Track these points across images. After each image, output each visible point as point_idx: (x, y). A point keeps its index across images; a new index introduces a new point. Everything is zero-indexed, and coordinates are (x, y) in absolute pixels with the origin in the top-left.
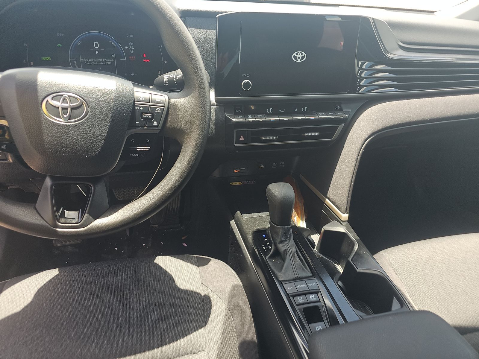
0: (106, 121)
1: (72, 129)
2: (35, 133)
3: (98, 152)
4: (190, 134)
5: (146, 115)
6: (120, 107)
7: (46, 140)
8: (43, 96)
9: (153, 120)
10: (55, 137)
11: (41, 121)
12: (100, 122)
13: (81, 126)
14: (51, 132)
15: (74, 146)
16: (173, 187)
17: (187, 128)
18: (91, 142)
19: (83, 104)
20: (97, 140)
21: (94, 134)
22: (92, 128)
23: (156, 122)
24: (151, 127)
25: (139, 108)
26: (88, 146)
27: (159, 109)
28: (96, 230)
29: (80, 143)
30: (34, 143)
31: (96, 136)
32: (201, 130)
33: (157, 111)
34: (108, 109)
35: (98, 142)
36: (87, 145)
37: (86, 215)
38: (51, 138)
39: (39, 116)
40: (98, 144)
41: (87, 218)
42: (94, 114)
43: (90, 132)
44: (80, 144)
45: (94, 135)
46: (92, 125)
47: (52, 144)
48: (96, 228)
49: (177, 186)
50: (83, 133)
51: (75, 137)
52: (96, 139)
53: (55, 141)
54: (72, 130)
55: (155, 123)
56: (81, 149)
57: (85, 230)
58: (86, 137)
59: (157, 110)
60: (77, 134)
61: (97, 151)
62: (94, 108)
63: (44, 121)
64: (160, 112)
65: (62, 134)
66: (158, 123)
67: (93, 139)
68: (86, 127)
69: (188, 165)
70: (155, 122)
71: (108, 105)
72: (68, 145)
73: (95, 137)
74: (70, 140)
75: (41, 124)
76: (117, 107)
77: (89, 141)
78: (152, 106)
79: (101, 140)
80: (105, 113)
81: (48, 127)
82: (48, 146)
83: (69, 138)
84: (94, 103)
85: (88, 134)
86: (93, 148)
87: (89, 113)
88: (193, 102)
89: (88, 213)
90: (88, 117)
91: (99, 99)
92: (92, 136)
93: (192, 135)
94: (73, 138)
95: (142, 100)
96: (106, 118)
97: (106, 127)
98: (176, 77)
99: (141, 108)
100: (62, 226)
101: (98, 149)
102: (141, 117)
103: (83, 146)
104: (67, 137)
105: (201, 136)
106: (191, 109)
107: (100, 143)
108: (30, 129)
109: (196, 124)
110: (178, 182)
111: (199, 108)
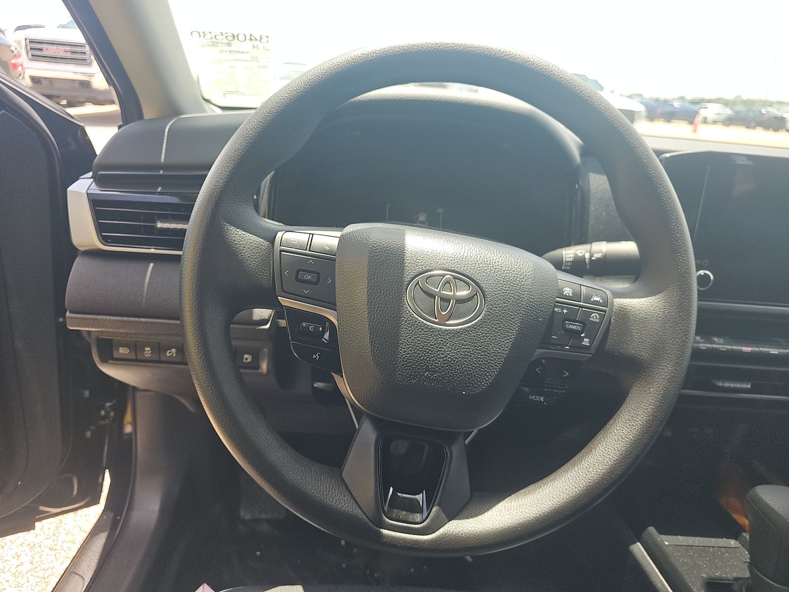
0: (511, 330)
1: (450, 338)
2: (385, 339)
3: (486, 386)
4: (652, 371)
5: (572, 324)
6: (537, 305)
7: (401, 353)
8: (412, 274)
9: (582, 335)
10: (418, 350)
11: (400, 317)
12: (500, 330)
13: (466, 335)
14: (414, 340)
15: (447, 370)
16: (610, 476)
17: (648, 358)
18: (478, 367)
19: (476, 294)
20: (489, 363)
21: (485, 352)
22: (485, 339)
23: (587, 340)
24: (577, 347)
25: (562, 310)
26: (471, 374)
27: (596, 316)
28: (451, 544)
29: (458, 366)
30: (380, 356)
31: (489, 357)
32: (678, 364)
33: (592, 319)
34: (517, 307)
35: (489, 367)
36: (470, 371)
37: (434, 509)
38: (411, 351)
39: (399, 309)
40: (489, 372)
41: (437, 516)
42: (492, 314)
43: (480, 346)
44: (458, 368)
45: (486, 354)
46: (486, 334)
47: (410, 362)
48: (452, 539)
49: (618, 474)
50: (467, 347)
51: (452, 353)
52: (487, 361)
53: (417, 356)
54: (450, 340)
55: (586, 342)
56: (458, 378)
57: (432, 541)
58: (471, 356)
59: (593, 317)
60: (458, 349)
61: (483, 385)
62: (495, 304)
63: (405, 318)
64: (598, 320)
65: (431, 345)
66: (591, 342)
67: (482, 361)
68: (474, 336)
69: (645, 433)
70: (585, 340)
71: (518, 300)
72: (437, 367)
73: (486, 358)
74: (443, 358)
75: (398, 323)
76: (532, 305)
77: (475, 364)
78: (583, 309)
79: (496, 366)
80: (511, 315)
81: (410, 331)
82: (403, 365)
83: (442, 354)
84: (496, 294)
85: (476, 350)
86: (479, 378)
87: (484, 312)
88: (665, 308)
89: (439, 505)
90: (481, 319)
91: (505, 287)
92: (482, 355)
93: (658, 373)
94: (449, 354)
95: (567, 295)
96: (512, 324)
97: (508, 340)
98: (591, 256)
99: (565, 311)
100: (392, 525)
101: (487, 381)
102: (562, 326)
103: (463, 373)
104: (439, 351)
105: (676, 377)
106: (660, 321)
107: (492, 370)
108: (379, 329)
109: (669, 352)
110: (621, 466)
111: (679, 320)
